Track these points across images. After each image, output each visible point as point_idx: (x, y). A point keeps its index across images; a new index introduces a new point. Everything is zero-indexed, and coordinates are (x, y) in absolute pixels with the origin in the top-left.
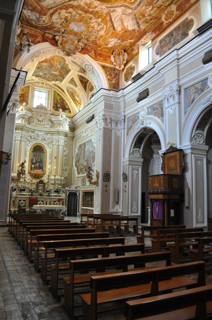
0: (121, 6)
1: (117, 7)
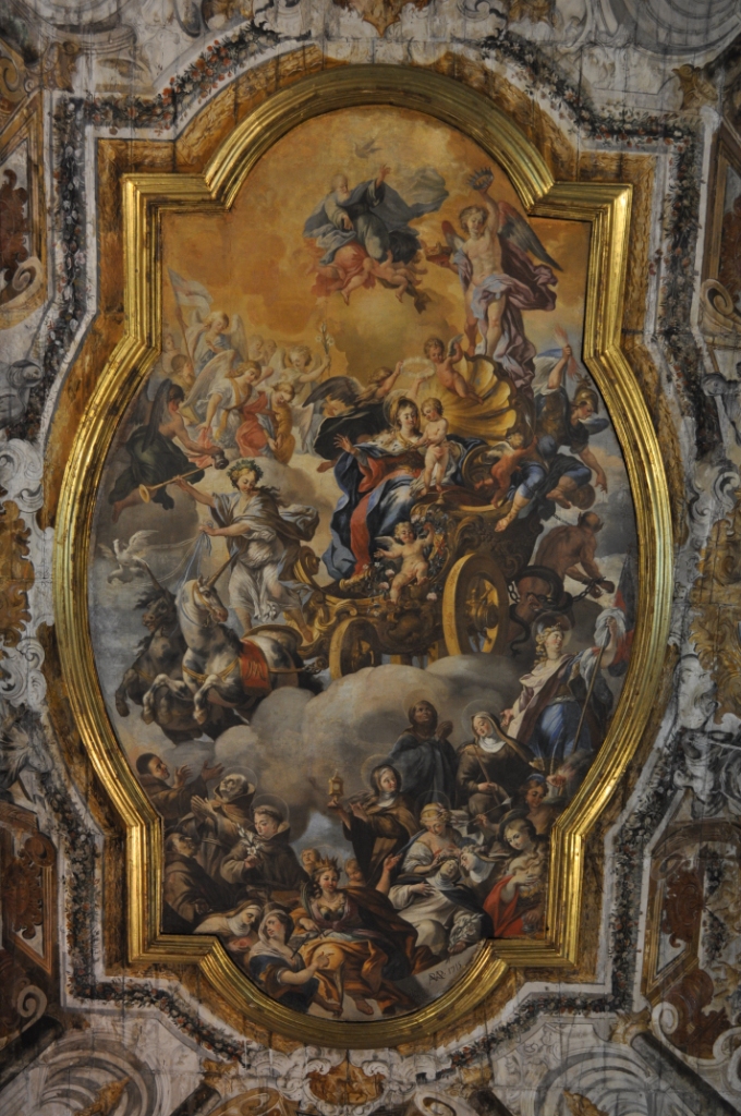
0: (175, 96)
1: (200, 76)
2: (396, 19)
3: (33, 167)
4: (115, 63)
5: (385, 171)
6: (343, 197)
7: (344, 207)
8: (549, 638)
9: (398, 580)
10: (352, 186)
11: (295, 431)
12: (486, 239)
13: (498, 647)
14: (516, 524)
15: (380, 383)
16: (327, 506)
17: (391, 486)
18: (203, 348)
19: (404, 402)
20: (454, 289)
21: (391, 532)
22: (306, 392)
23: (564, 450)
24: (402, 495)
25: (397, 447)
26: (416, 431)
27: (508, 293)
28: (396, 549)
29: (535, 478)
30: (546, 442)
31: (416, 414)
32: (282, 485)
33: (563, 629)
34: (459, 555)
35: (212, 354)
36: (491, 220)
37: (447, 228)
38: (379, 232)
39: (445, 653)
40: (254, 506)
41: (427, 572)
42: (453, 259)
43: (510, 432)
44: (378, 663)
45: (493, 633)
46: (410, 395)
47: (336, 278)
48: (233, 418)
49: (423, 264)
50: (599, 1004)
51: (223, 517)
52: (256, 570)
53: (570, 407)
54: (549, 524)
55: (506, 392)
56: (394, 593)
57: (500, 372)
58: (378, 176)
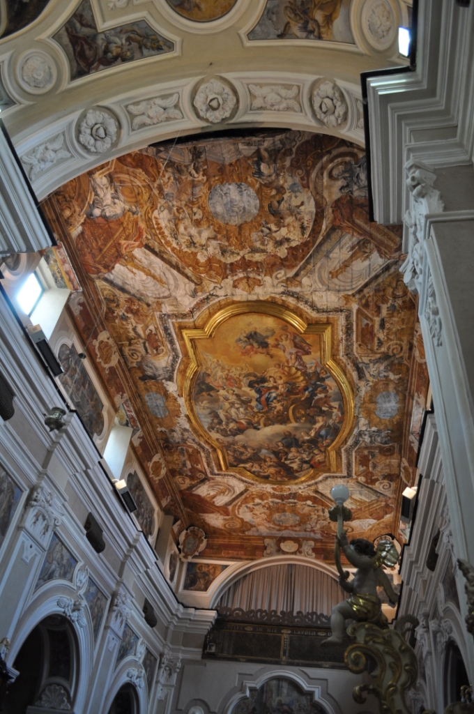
2: (253, 289)
3: (156, 329)
4: (173, 305)
5: (256, 329)
6: (245, 335)
7: (246, 337)
8: (320, 419)
9: (276, 410)
10: (247, 332)
11: (242, 383)
12: (288, 341)
13: (305, 421)
14: (307, 399)
15: (263, 373)
16: (254, 397)
17: (270, 393)
18: (213, 366)
19: (270, 377)
20: (281, 353)
21: (272, 401)
22: (243, 375)
23: (318, 383)
24: (274, 395)
25: (271, 385)
26: (275, 382)
27: (297, 352)
28: (274, 405)
29: (310, 389)
30: (313, 382)
31: (274, 379)
32: (241, 393)
33: (323, 417)
34: (292, 405)
35: (216, 368)
36: (289, 336)
37: (276, 340)
38: (257, 342)
39: (291, 422)
40: (234, 397)
41: (284, 408)
42: (279, 346)
43: (302, 381)
44: (273, 424)
45: (304, 419)
46: (272, 375)
47: (246, 352)
48: (224, 380)
49: (271, 348)
50: (344, 477)
51: (226, 399)
52: (238, 409)
53: (319, 374)
54: (316, 398)
55: (299, 373)
56: (275, 413)
57: (297, 369)
58: (254, 330)
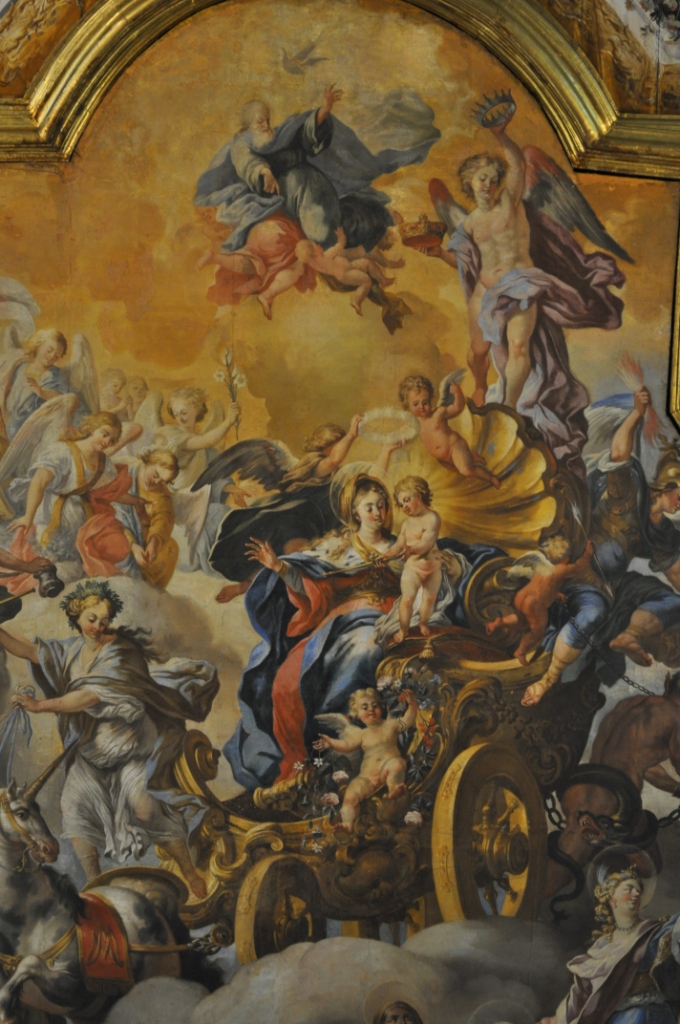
5: (333, 97)
6: (261, 139)
7: (264, 155)
8: (618, 892)
9: (355, 790)
10: (277, 120)
11: (178, 533)
12: (503, 211)
13: (529, 905)
14: (557, 692)
15: (324, 450)
16: (233, 660)
17: (342, 626)
18: (22, 391)
19: (364, 483)
20: (450, 293)
21: (342, 705)
22: (198, 465)
23: (640, 565)
24: (362, 642)
25: (353, 560)
26: (385, 533)
27: (541, 299)
28: (351, 735)
29: (589, 613)
30: (607, 552)
31: (385, 504)
32: (155, 625)
33: (641, 875)
34: (459, 746)
35: (37, 401)
36: (511, 178)
37: (438, 190)
38: (323, 198)
40: (107, 659)
41: (406, 776)
42: (447, 242)
43: (546, 535)
44: (320, 934)
45: (519, 883)
46: (375, 472)
47: (249, 275)
48: (71, 510)
49: (397, 250)
51: (52, 680)
52: (108, 772)
53: (648, 492)
54: (614, 693)
55: (539, 466)
56: (347, 812)
57: (529, 433)
58: (321, 103)
